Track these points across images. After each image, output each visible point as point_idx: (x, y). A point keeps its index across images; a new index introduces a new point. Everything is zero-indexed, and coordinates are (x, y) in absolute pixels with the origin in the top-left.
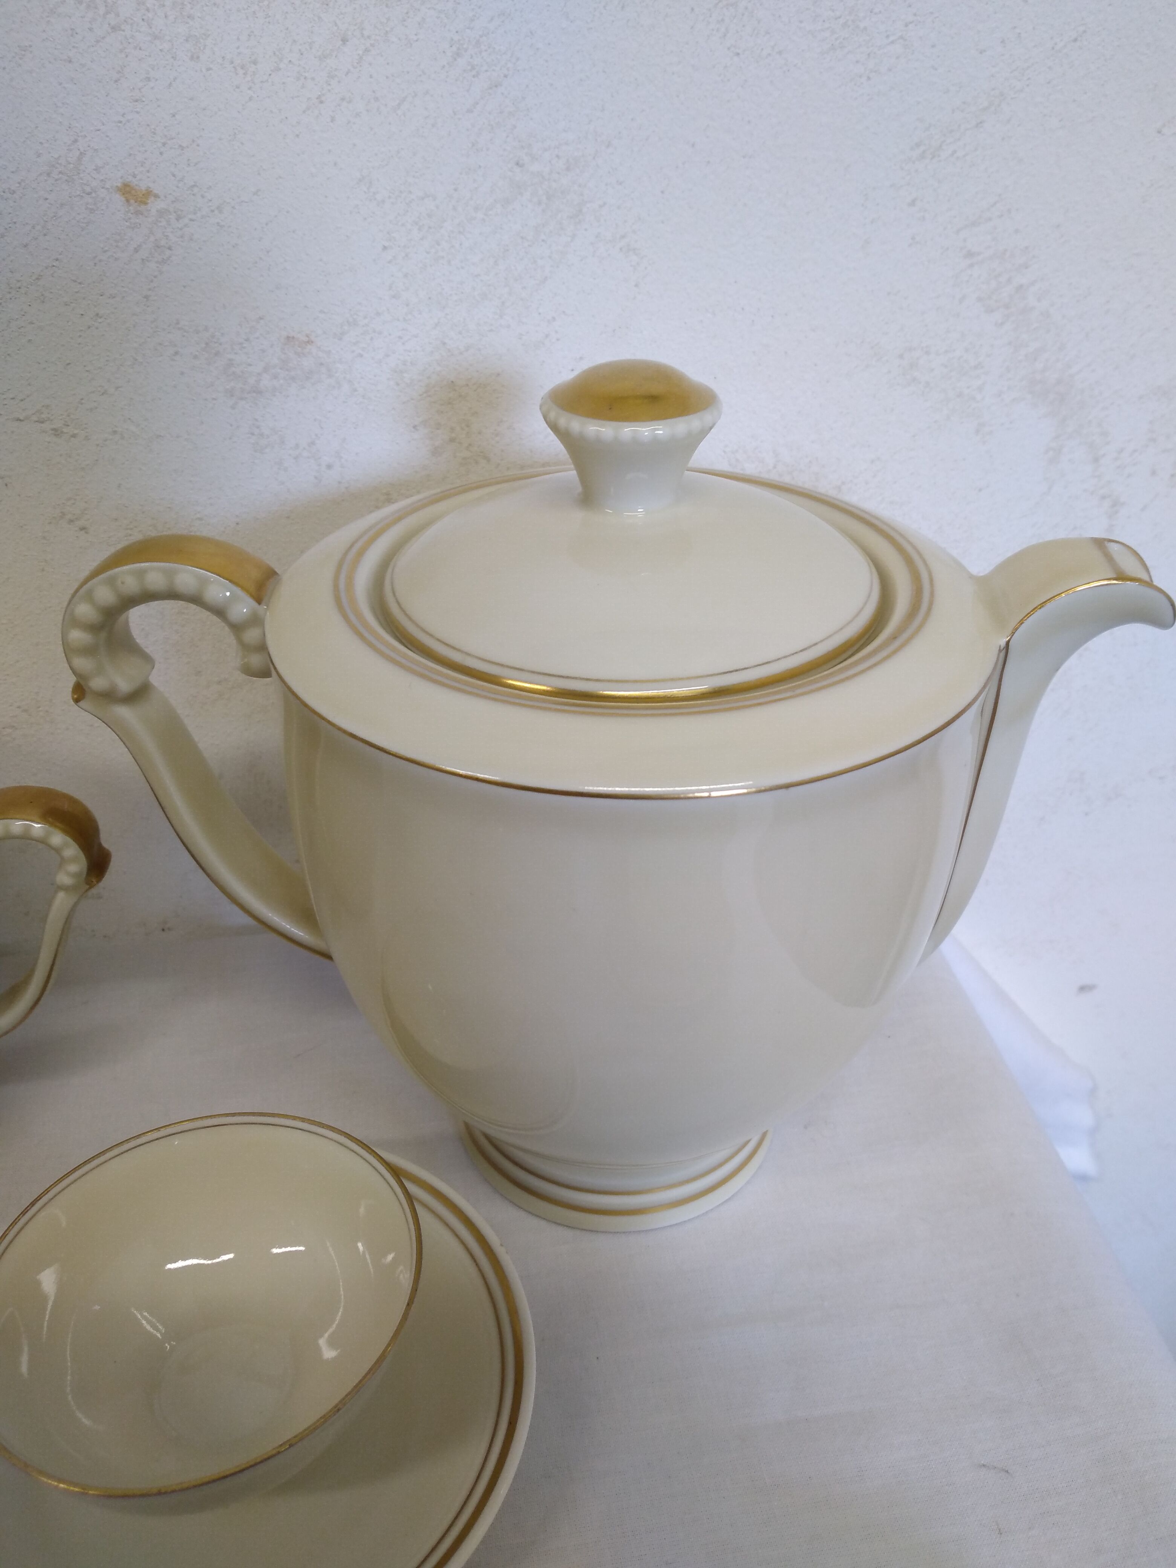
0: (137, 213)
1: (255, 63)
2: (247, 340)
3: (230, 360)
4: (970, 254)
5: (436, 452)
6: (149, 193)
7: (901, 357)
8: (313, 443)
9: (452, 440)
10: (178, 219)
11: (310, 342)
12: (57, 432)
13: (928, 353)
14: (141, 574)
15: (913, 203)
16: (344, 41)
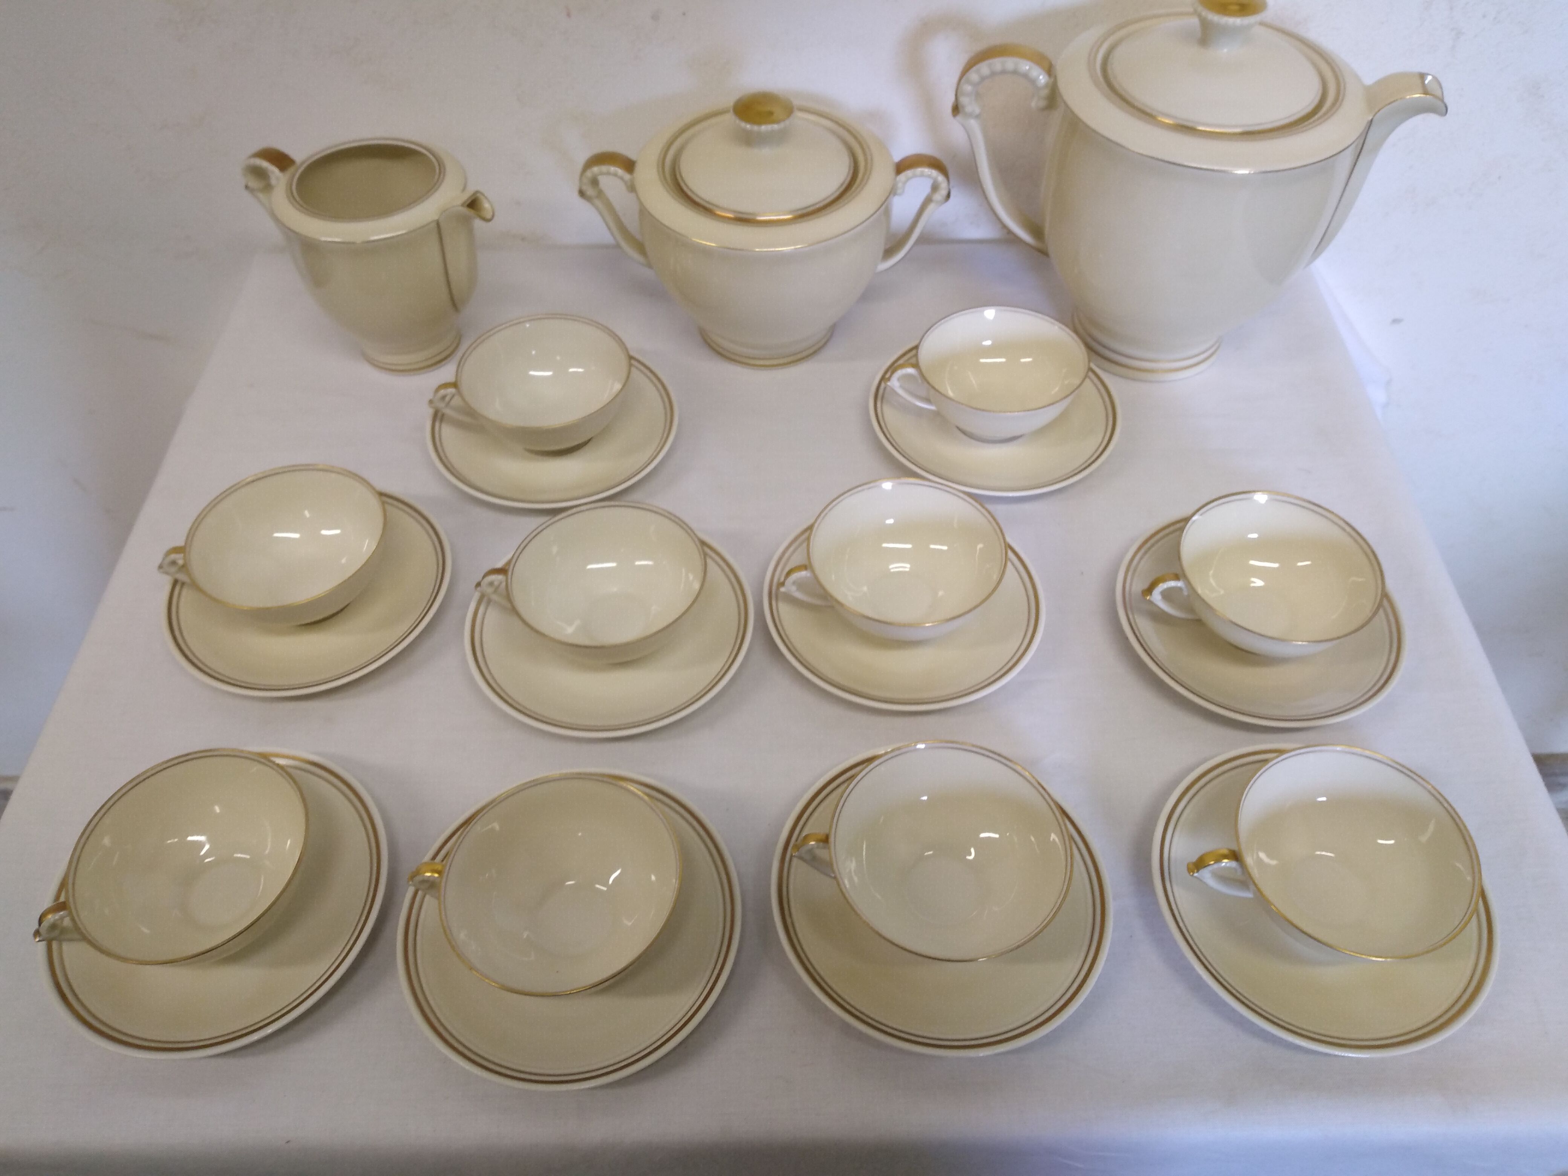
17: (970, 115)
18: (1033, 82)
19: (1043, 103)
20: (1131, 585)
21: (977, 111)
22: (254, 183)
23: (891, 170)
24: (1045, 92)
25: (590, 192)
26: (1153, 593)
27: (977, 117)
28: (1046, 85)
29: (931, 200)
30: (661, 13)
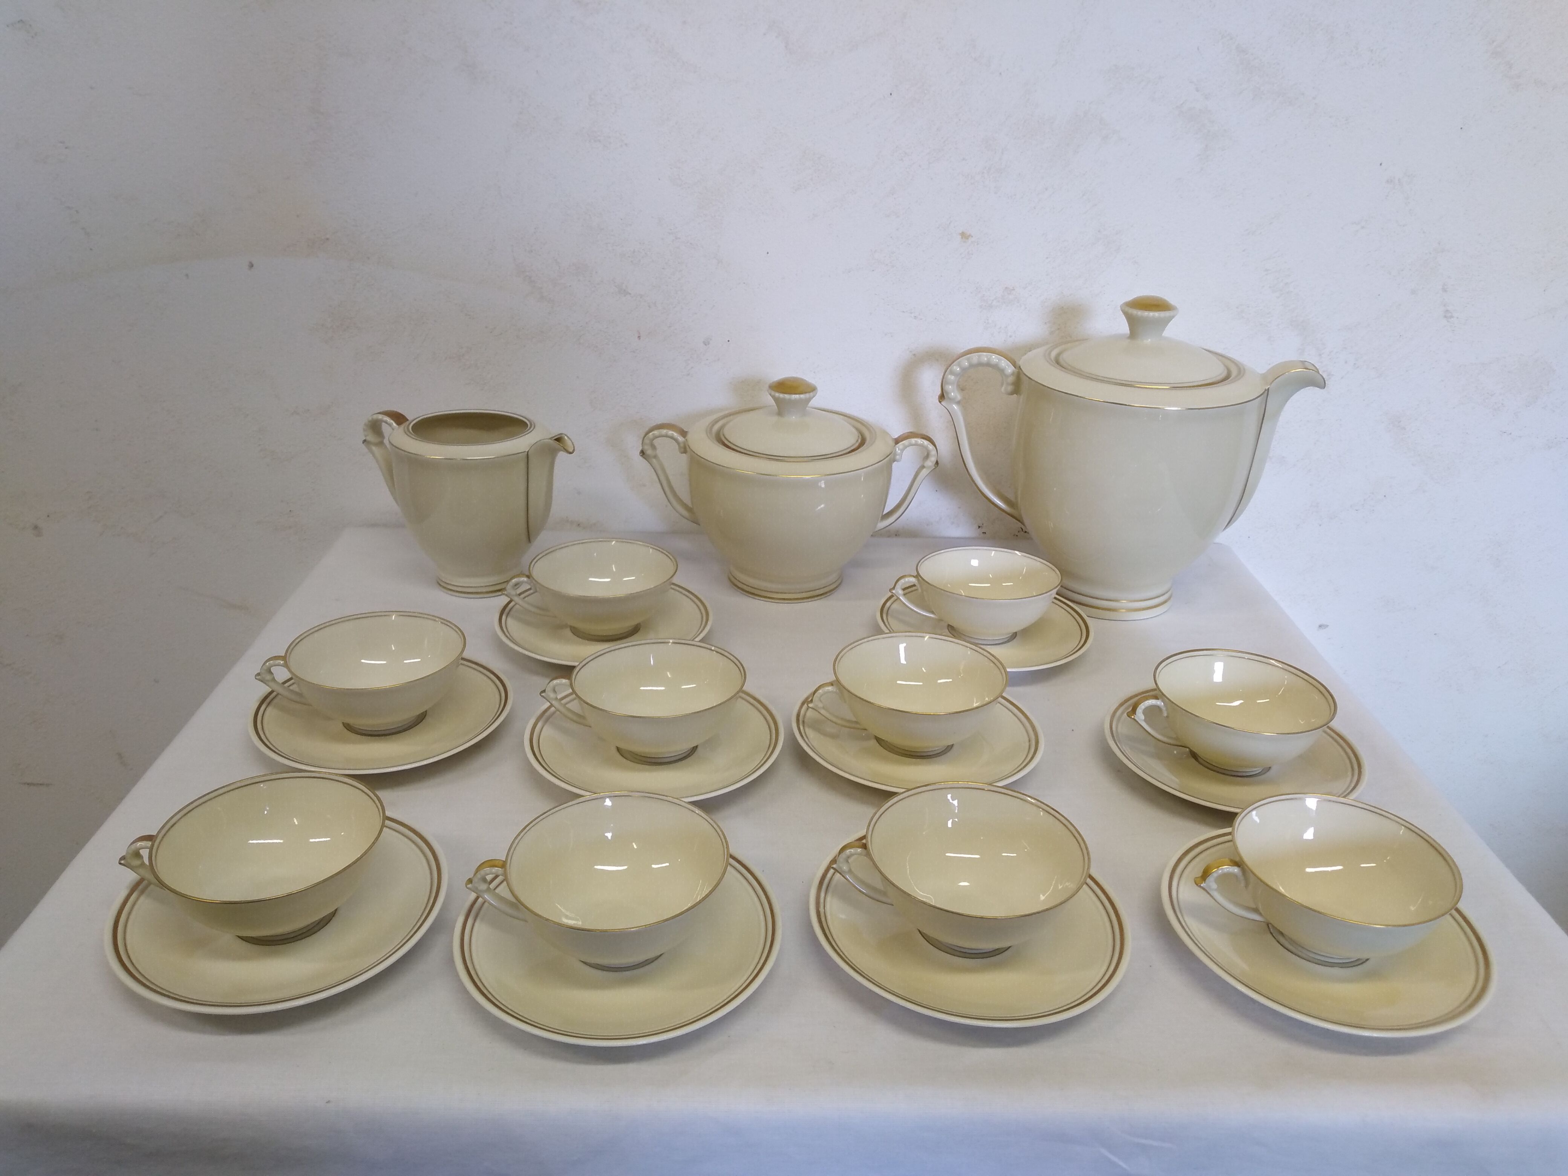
0: (964, 242)
1: (1015, 195)
2: (992, 288)
3: (984, 295)
4: (1266, 270)
5: (1052, 333)
6: (970, 236)
7: (1237, 308)
8: (1006, 327)
9: (1058, 329)
10: (978, 244)
11: (1014, 290)
12: (915, 317)
13: (1248, 307)
14: (979, 356)
15: (1244, 251)
16: (1046, 189)
17: (952, 400)
18: (1002, 371)
19: (1010, 388)
20: (1117, 728)
21: (959, 397)
22: (371, 438)
23: (892, 443)
24: (1011, 379)
25: (649, 452)
26: (1137, 711)
27: (958, 403)
28: (1013, 374)
29: (923, 467)
30: (711, 340)
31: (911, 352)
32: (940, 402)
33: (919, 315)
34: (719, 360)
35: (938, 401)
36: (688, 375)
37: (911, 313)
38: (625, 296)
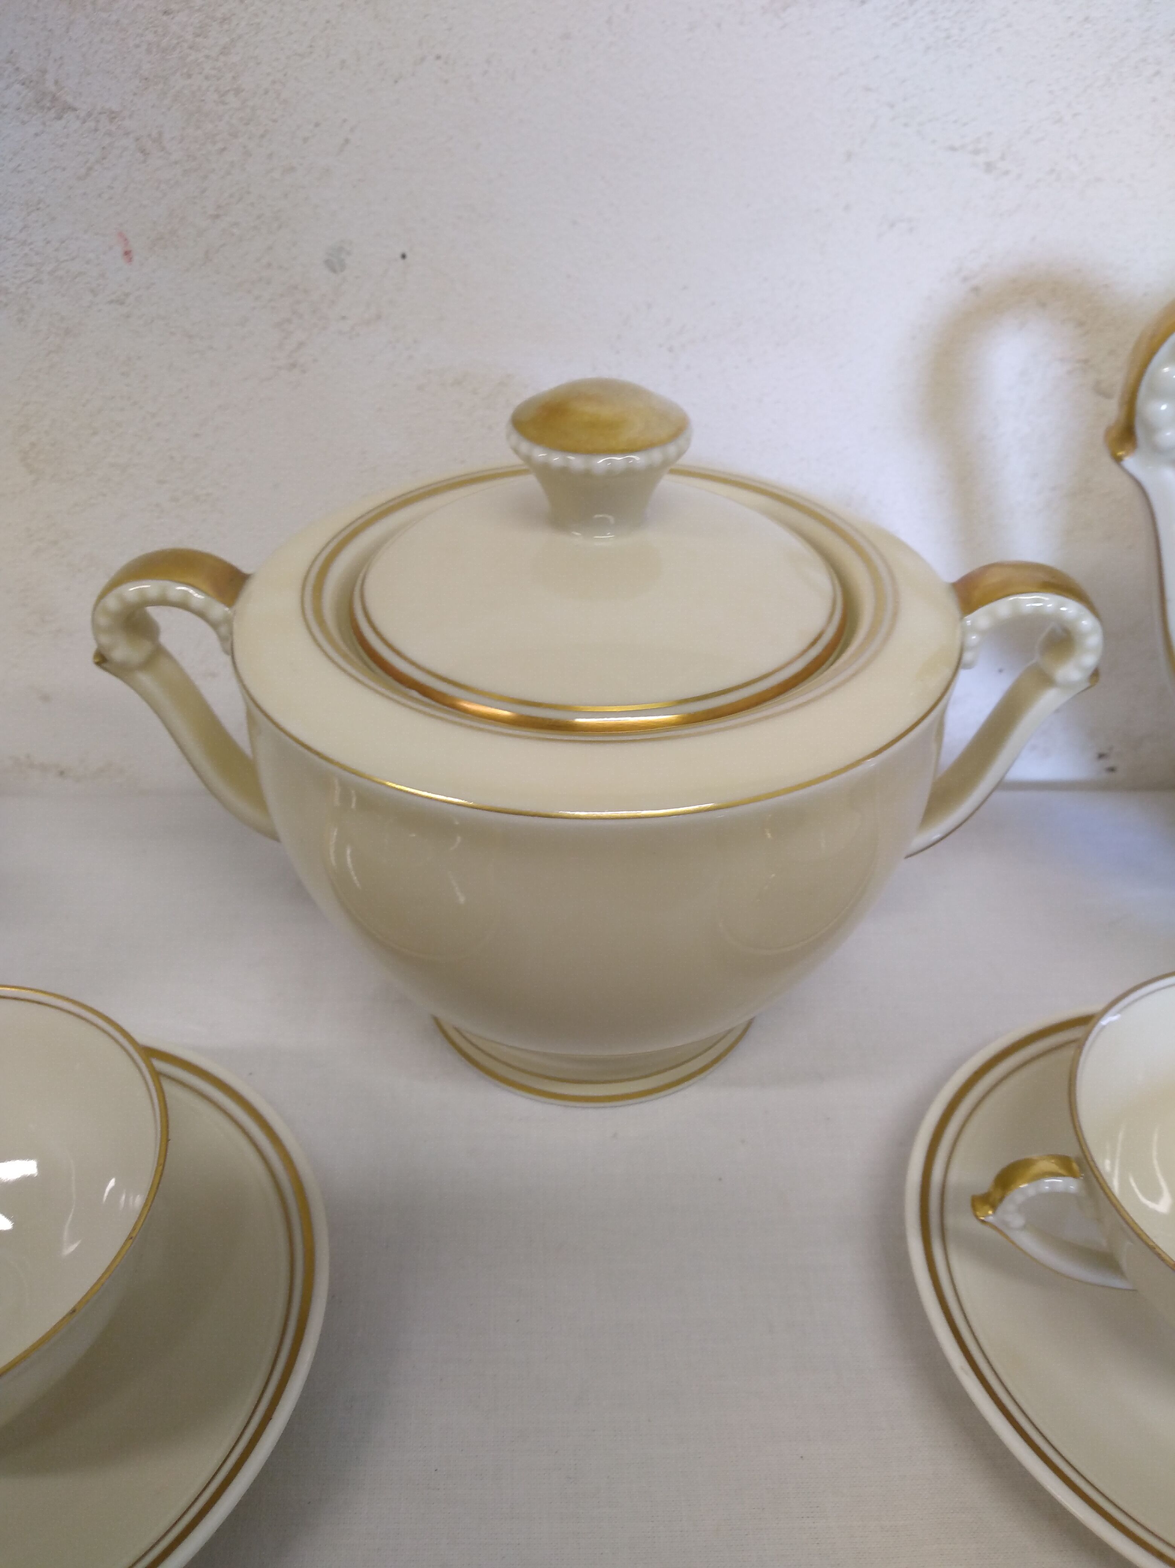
25: (121, 651)
29: (1046, 680)
30: (349, 253)
31: (965, 279)
32: (1118, 460)
33: (1003, 158)
34: (379, 317)
35: (1107, 459)
36: (294, 365)
37: (976, 152)
38: (59, 118)
